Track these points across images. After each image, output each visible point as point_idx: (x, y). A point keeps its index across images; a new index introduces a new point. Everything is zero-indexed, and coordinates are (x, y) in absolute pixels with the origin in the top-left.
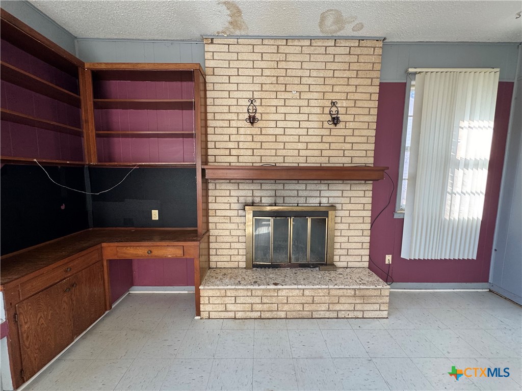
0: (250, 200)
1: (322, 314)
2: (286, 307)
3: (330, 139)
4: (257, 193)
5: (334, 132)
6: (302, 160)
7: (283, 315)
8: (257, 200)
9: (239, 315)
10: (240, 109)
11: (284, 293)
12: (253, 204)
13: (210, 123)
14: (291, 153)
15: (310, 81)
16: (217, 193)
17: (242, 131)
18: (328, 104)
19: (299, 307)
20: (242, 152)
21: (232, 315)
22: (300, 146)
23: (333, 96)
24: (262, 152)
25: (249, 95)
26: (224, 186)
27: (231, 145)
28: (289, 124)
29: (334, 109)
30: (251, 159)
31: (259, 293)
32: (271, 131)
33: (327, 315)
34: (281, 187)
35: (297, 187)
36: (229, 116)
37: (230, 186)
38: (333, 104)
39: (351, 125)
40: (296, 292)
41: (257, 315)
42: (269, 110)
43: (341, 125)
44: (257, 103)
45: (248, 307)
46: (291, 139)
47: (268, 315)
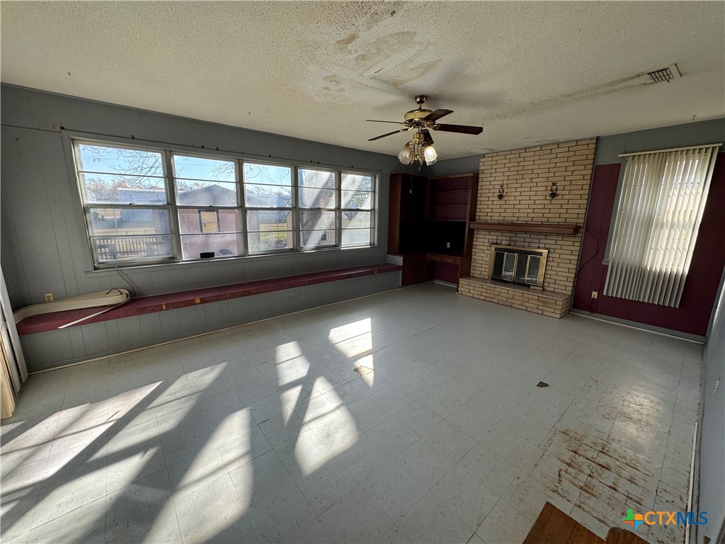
0: (495, 241)
1: (517, 306)
2: (498, 298)
3: (550, 206)
4: (499, 238)
5: (553, 202)
6: (530, 219)
7: (496, 301)
8: (499, 242)
9: (475, 296)
10: (495, 191)
11: (498, 290)
12: (496, 244)
13: (479, 199)
14: (522, 215)
15: (538, 171)
16: (478, 236)
17: (495, 202)
18: (551, 184)
19: (506, 300)
20: (494, 214)
21: (472, 295)
22: (529, 211)
23: (554, 179)
24: (505, 215)
25: (501, 182)
26: (482, 233)
27: (488, 210)
28: (523, 198)
29: (554, 187)
30: (498, 218)
31: (486, 287)
32: (512, 202)
33: (520, 307)
34: (514, 235)
35: (524, 236)
36: (489, 195)
37: (485, 233)
38: (554, 184)
39: (567, 197)
40: (504, 291)
41: (483, 298)
42: (511, 190)
43: (560, 197)
44: (505, 187)
45: (479, 293)
46: (523, 206)
47: (489, 299)
